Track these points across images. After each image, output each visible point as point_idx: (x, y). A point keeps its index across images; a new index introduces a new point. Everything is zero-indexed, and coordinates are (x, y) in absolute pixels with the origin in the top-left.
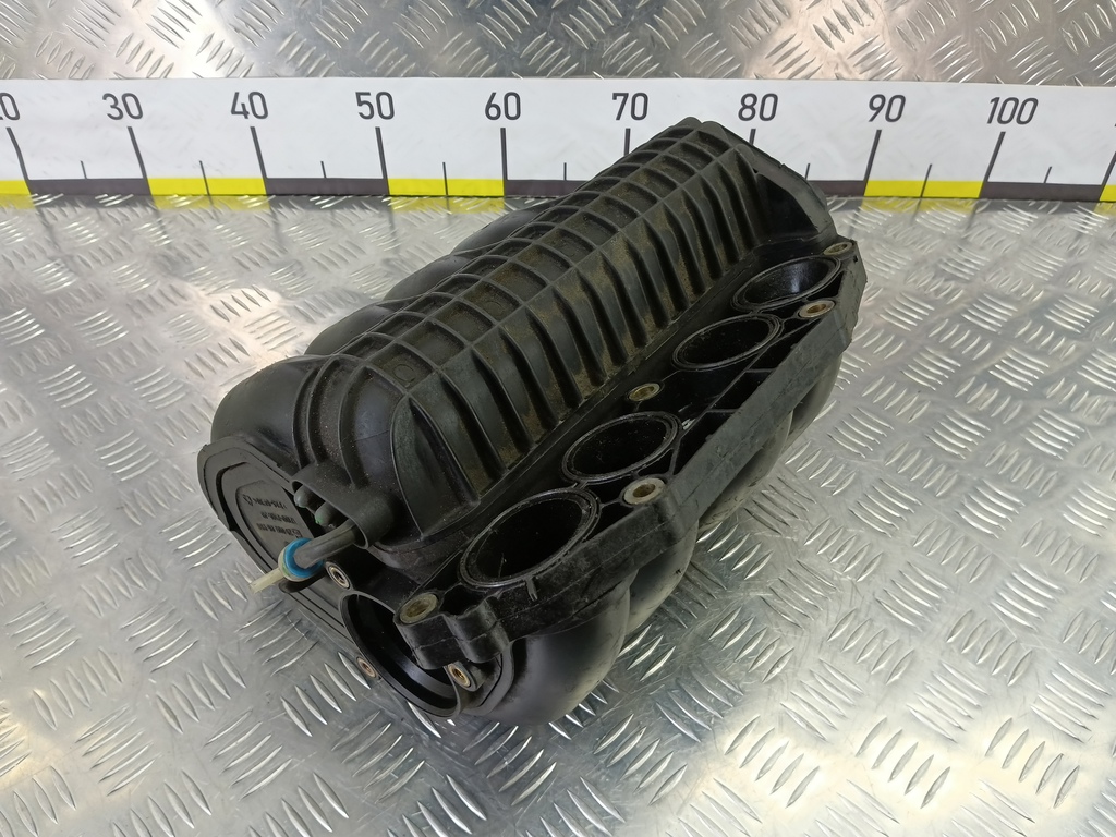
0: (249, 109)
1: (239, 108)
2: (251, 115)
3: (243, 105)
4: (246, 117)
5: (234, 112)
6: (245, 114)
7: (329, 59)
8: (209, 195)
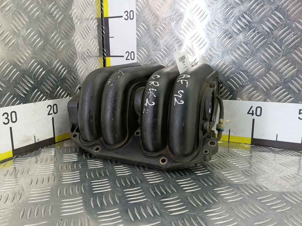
0: (254, 112)
1: (251, 112)
2: (255, 115)
3: (253, 111)
4: (253, 115)
5: (248, 113)
6: (253, 114)
7: (292, 96)
8: (229, 141)
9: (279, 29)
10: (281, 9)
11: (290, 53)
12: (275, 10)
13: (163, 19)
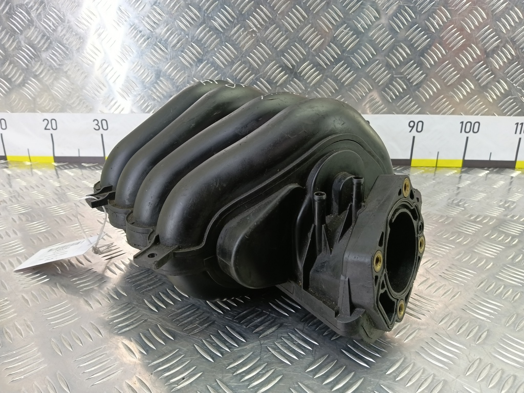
9: (161, 27)
10: (159, 3)
11: (177, 56)
12: (154, 5)
13: (17, 6)
